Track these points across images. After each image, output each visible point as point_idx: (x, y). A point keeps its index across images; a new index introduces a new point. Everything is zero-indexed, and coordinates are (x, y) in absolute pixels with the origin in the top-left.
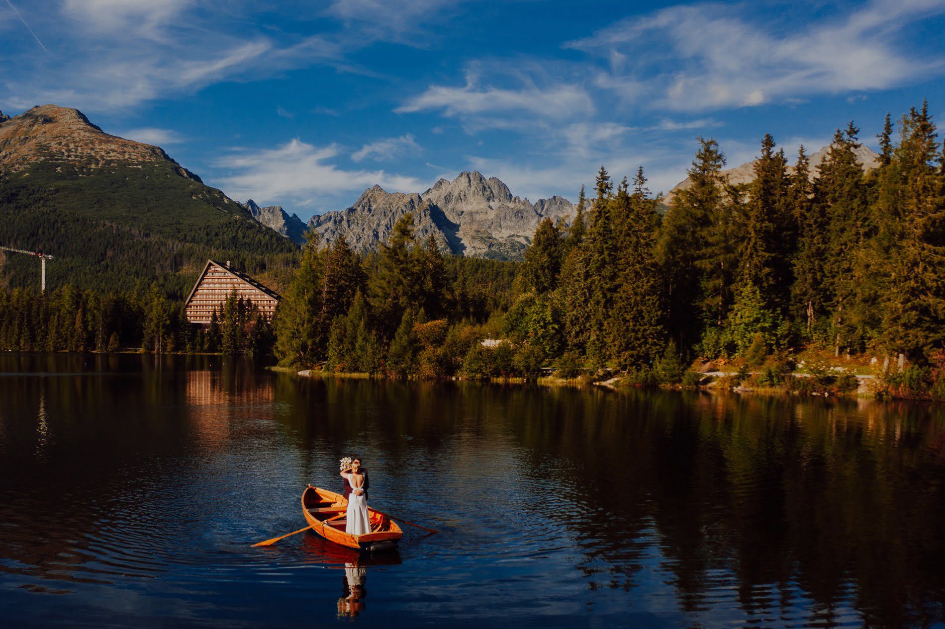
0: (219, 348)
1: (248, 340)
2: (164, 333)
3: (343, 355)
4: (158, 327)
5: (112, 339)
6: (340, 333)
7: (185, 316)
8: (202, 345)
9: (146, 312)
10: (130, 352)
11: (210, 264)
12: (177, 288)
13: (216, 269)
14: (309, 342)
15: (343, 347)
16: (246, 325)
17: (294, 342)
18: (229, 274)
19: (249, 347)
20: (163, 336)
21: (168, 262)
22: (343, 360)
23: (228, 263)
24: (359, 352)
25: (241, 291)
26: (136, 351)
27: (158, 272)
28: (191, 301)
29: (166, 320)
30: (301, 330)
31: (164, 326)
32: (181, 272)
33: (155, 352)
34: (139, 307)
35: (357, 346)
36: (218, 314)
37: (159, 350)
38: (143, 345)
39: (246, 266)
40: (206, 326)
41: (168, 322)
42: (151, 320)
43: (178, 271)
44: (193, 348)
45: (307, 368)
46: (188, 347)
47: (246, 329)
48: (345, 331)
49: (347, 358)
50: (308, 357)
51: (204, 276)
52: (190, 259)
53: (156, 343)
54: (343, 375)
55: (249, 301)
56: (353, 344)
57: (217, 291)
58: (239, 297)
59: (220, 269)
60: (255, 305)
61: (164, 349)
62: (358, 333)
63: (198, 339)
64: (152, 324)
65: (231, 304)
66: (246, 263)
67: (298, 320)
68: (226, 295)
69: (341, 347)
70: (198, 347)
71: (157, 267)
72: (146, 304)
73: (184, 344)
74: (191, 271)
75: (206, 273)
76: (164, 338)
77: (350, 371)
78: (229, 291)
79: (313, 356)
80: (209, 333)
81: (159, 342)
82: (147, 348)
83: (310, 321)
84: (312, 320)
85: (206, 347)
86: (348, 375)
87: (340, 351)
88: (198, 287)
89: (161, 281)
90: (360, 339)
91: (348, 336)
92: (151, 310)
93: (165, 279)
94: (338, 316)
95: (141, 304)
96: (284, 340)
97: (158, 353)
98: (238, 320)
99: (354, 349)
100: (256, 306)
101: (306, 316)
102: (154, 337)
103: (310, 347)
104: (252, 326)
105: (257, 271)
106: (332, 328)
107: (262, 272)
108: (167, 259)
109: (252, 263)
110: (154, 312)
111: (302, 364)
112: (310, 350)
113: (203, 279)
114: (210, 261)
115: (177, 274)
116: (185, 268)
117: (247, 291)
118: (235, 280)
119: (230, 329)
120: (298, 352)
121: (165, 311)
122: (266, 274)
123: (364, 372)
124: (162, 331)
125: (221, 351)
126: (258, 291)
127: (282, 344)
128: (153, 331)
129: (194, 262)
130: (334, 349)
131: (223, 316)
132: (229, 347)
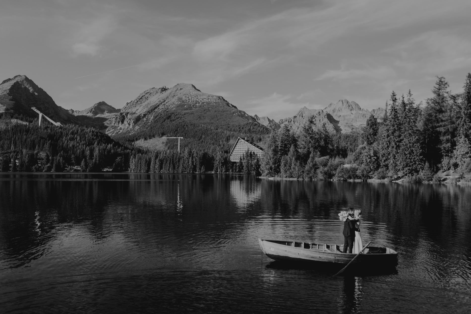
0: (242, 171)
1: (253, 168)
2: (222, 165)
3: (286, 171)
4: (219, 163)
5: (202, 168)
6: (285, 162)
7: (229, 159)
8: (236, 170)
9: (215, 157)
10: (209, 173)
11: (239, 139)
12: (228, 149)
13: (241, 141)
14: (273, 166)
15: (286, 168)
16: (252, 162)
17: (267, 166)
18: (246, 142)
19: (254, 171)
20: (221, 166)
21: (225, 139)
22: (286, 173)
23: (246, 138)
24: (293, 170)
25: (251, 149)
26: (211, 172)
27: (221, 143)
28: (232, 153)
29: (222, 160)
30: (270, 162)
31: (222, 163)
32: (229, 143)
33: (218, 173)
34: (212, 156)
35: (292, 167)
36: (242, 158)
37: (220, 172)
38: (214, 170)
39: (254, 140)
40: (238, 163)
41: (223, 161)
42: (217, 160)
44: (233, 171)
45: (273, 177)
46: (230, 171)
47: (253, 164)
48: (287, 161)
49: (288, 172)
50: (273, 172)
51: (237, 143)
52: (233, 138)
53: (219, 169)
54: (286, 179)
55: (254, 152)
56: (290, 167)
57: (242, 149)
58: (250, 151)
59: (243, 140)
60: (256, 154)
61: (222, 172)
62: (292, 162)
63: (234, 167)
64: (217, 162)
65: (247, 154)
66: (254, 139)
67: (268, 158)
68: (245, 151)
69: (285, 168)
70: (234, 171)
71: (221, 141)
72: (215, 154)
73: (229, 170)
74: (233, 142)
75: (237, 142)
76: (222, 167)
77: (289, 177)
78: (246, 149)
79: (274, 172)
80: (239, 166)
81: (220, 169)
82: (215, 171)
83: (273, 158)
84: (274, 157)
85: (237, 170)
86: (288, 179)
87: (285, 169)
88: (234, 148)
89: (222, 146)
90: (293, 165)
91: (288, 163)
92: (217, 157)
93: (224, 145)
94: (284, 156)
95: (213, 155)
96: (263, 165)
97: (219, 173)
98: (250, 160)
99: (290, 169)
100: (257, 155)
101: (272, 156)
102: (218, 167)
103: (273, 168)
104: (255, 162)
105: (258, 141)
106: (282, 160)
108: (224, 138)
109: (256, 139)
110: (218, 157)
111: (270, 175)
112: (274, 169)
113: (236, 144)
115: (228, 143)
116: (231, 141)
117: (253, 149)
118: (248, 145)
119: (246, 164)
120: (268, 170)
121: (222, 157)
122: (261, 143)
123: (295, 178)
124: (221, 164)
125: (243, 172)
126: (257, 149)
127: (263, 167)
128: (217, 165)
129: (234, 139)
130: (283, 169)
131: (244, 158)
132: (246, 171)
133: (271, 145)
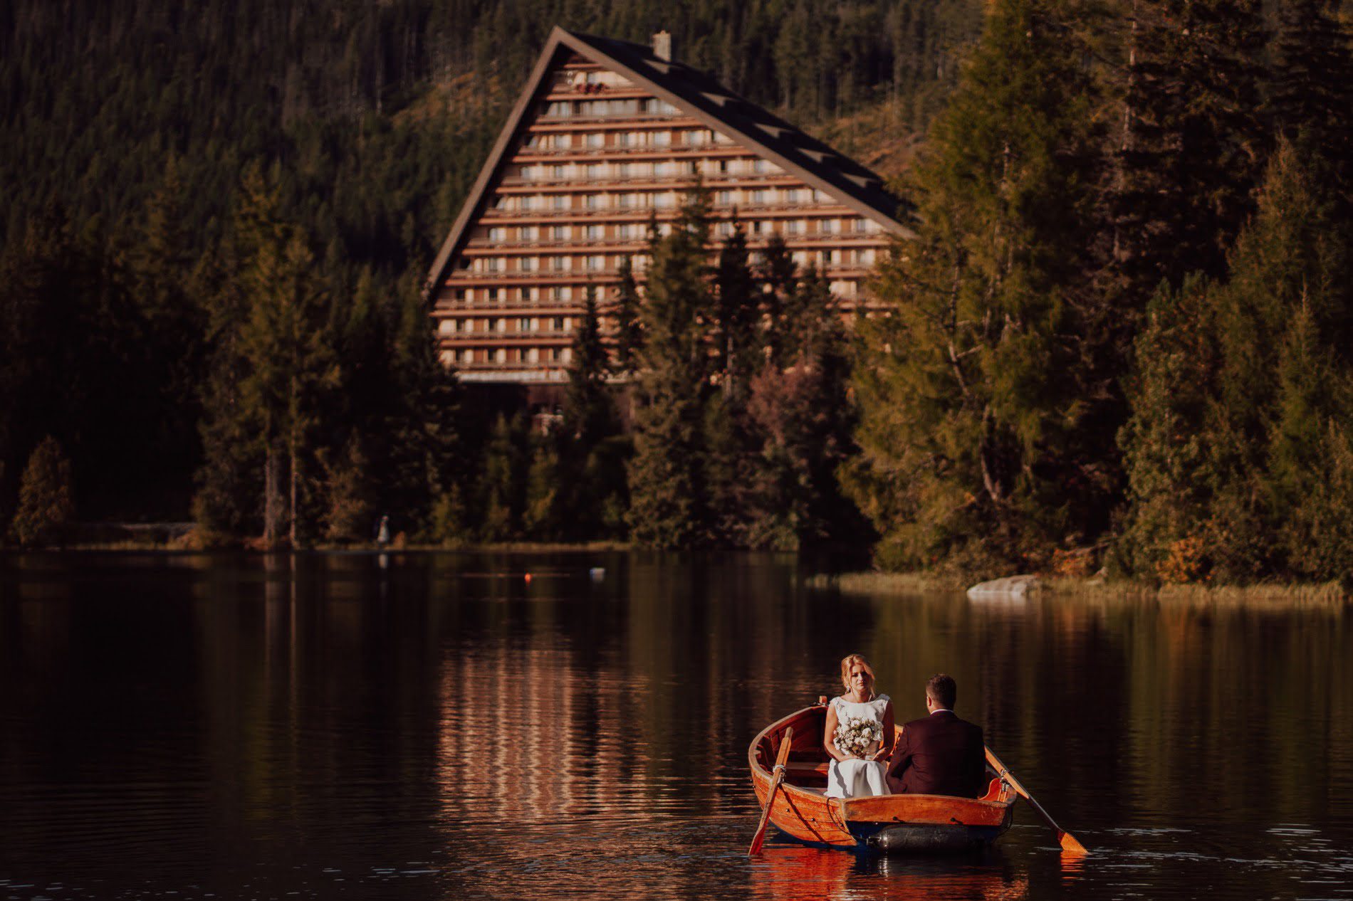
0: (611, 513)
1: (768, 465)
2: (313, 437)
3: (1204, 494)
4: (279, 406)
5: (33, 473)
6: (1187, 374)
7: (427, 344)
8: (517, 500)
9: (215, 325)
10: (130, 545)
11: (563, 55)
12: (399, 198)
13: (598, 78)
14: (1028, 429)
15: (1204, 446)
16: (757, 386)
17: (945, 431)
18: (667, 107)
19: (780, 508)
20: (305, 454)
21: (350, 54)
22: (1206, 514)
23: (662, 44)
24: (1292, 474)
25: (736, 197)
26: (163, 537)
27: (294, 112)
28: (459, 260)
29: (321, 367)
30: (986, 361)
31: (314, 399)
32: (418, 112)
33: (264, 541)
34: (177, 296)
35: (1277, 438)
36: (605, 326)
37: (283, 528)
38: (198, 508)
39: (783, 66)
40: (545, 396)
41: (334, 376)
42: (244, 367)
43: (402, 105)
44: (471, 519)
45: (1022, 567)
46: (441, 510)
47: (761, 408)
48: (1217, 360)
49: (1226, 503)
50: (1026, 505)
51: (528, 118)
52: (466, 37)
53: (271, 494)
54: (1200, 595)
55: (778, 251)
56: (1255, 430)
57: (602, 201)
58: (721, 232)
59: (613, 78)
60: (811, 274)
61: (313, 526)
62: (1284, 371)
63: (497, 465)
64: (246, 386)
65: (675, 268)
66: (783, 46)
67: (966, 315)
68: (653, 224)
69: (1192, 448)
70: (497, 514)
71: (291, 85)
72: (215, 281)
73: (424, 498)
74: (477, 103)
75: (539, 104)
76: (311, 468)
77: (1242, 575)
78: (668, 202)
79: (1048, 501)
80: (560, 437)
81: (283, 488)
82: (218, 518)
83: (1030, 313)
84: (1046, 307)
85: (540, 507)
86: (1227, 597)
87: (1189, 466)
88: (496, 180)
89: (311, 164)
90: (1292, 404)
91: (1232, 389)
92: (243, 314)
93: (334, 148)
94: (1177, 284)
95: (191, 282)
96: (897, 418)
97: (282, 550)
98: (720, 364)
99: (1260, 459)
100: (818, 281)
101: (1013, 288)
102: (260, 459)
103: (1031, 454)
104: (790, 391)
105: (844, 92)
106: (1142, 347)
107: (875, 99)
108: (339, 39)
109: (814, 50)
110: (259, 318)
111: (993, 548)
112: (1038, 469)
113: (522, 135)
114: (559, 35)
115: (398, 121)
116: (444, 86)
117: (770, 197)
118: (700, 137)
119: (667, 411)
120: (968, 480)
121: (315, 314)
122: (892, 109)
123: (1315, 578)
124: (298, 426)
125: (622, 532)
126: (826, 197)
127: (887, 442)
128: (252, 429)
129: (493, 51)
130: (1159, 460)
131: (632, 338)
132: (667, 509)
133: (994, 138)
